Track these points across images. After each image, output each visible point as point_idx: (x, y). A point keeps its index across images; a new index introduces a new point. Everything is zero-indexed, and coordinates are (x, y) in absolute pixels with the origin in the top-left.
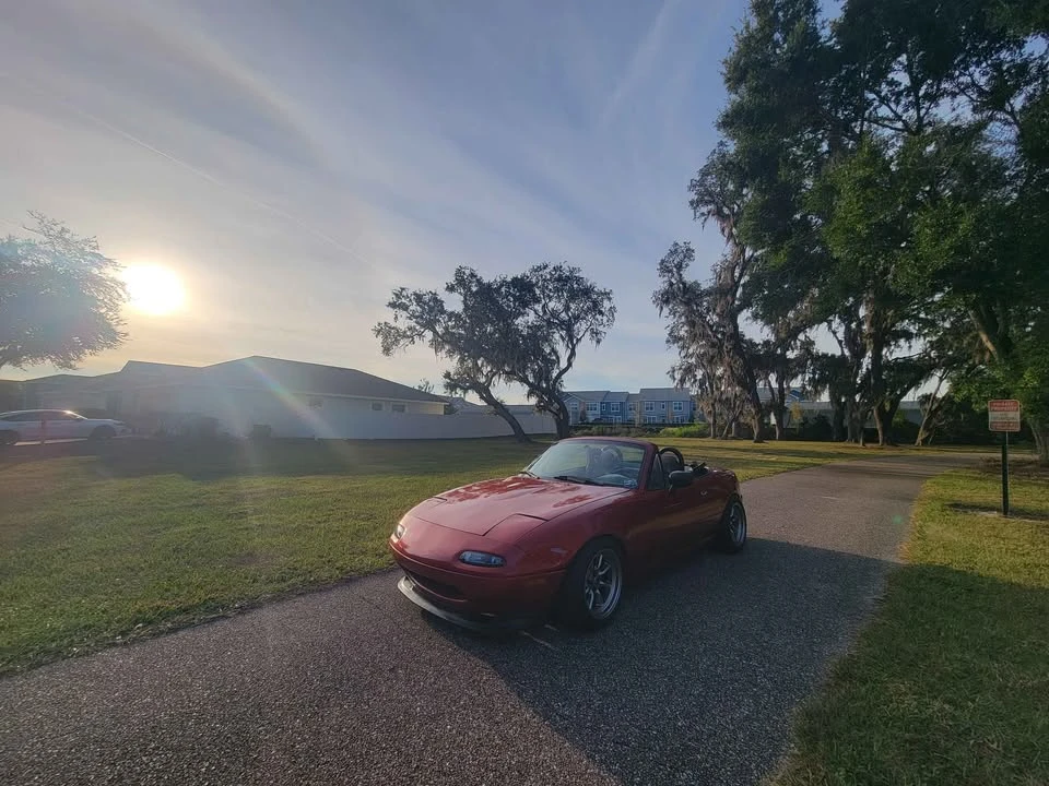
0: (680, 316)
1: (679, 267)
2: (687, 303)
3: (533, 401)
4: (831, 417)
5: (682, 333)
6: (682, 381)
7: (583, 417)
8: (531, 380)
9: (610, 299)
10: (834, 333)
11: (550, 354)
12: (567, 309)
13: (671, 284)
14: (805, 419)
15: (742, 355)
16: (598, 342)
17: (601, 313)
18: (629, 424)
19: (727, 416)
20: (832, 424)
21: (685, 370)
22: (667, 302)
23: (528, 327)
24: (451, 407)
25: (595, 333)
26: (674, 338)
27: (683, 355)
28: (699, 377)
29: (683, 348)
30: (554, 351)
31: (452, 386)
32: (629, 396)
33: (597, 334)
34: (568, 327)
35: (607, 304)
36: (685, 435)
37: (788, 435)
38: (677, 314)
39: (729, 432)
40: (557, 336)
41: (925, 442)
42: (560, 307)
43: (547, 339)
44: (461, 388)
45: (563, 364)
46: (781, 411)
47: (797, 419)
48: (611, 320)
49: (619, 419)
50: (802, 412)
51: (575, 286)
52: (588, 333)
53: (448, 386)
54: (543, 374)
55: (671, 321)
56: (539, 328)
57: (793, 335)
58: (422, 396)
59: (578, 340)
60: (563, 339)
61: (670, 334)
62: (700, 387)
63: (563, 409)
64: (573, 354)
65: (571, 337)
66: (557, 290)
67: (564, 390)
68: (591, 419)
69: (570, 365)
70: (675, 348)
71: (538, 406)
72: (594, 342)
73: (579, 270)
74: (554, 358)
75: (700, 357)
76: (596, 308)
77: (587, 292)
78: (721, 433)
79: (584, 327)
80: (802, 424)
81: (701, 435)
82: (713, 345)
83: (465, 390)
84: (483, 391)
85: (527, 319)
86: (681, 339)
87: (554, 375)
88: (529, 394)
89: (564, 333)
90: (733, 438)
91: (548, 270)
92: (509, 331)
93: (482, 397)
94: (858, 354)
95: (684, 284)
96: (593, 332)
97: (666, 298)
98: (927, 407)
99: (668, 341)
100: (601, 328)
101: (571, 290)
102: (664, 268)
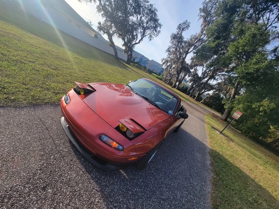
0: (173, 45)
1: (183, 30)
2: (179, 42)
3: (124, 48)
4: (189, 89)
5: (171, 50)
6: (164, 63)
7: (134, 60)
8: (126, 41)
9: (160, 28)
10: (203, 70)
11: (135, 35)
12: (147, 23)
13: (178, 34)
14: (184, 87)
15: (182, 65)
16: (150, 40)
17: (156, 31)
18: (145, 68)
19: (168, 78)
20: (188, 90)
21: (166, 61)
22: (174, 38)
23: (132, 22)
24: (97, 36)
25: (151, 36)
26: (168, 50)
27: (168, 56)
28: (168, 64)
29: (169, 54)
30: (137, 35)
31: (100, 28)
32: (148, 60)
33: (151, 37)
34: (145, 29)
35: (159, 29)
36: (157, 78)
37: (178, 89)
38: (173, 44)
39: (167, 82)
40: (139, 30)
41: (202, 102)
42: (145, 21)
43: (136, 29)
44: (103, 31)
45: (137, 41)
46: (180, 82)
47: (182, 86)
48: (157, 35)
49: (143, 65)
50: (184, 85)
51: (153, 16)
52: (149, 35)
53: (99, 28)
54: (130, 41)
55: (170, 45)
56: (135, 24)
57: (195, 66)
58: (88, 26)
59: (145, 36)
60: (141, 33)
61: (168, 49)
62: (167, 67)
63: (131, 55)
64: (142, 39)
65: (144, 34)
66: (147, 14)
67: (134, 50)
68: (136, 61)
69: (139, 42)
70: (167, 53)
71: (124, 50)
72: (149, 39)
73: (157, 11)
74: (135, 37)
75: (172, 59)
76: (155, 28)
77: (156, 21)
78: (165, 81)
79: (149, 32)
80: (182, 87)
81: (161, 79)
82: (177, 58)
83: (104, 33)
84: (110, 36)
85: (133, 19)
86: (170, 51)
87: (134, 43)
88: (123, 45)
89: (142, 31)
90: (167, 84)
91: (148, 4)
92: (126, 19)
93: (109, 38)
94: (204, 78)
95: (181, 36)
96: (150, 36)
97: (174, 37)
98: (207, 96)
99: (166, 50)
100: (153, 36)
101: (151, 17)
102: (179, 28)
